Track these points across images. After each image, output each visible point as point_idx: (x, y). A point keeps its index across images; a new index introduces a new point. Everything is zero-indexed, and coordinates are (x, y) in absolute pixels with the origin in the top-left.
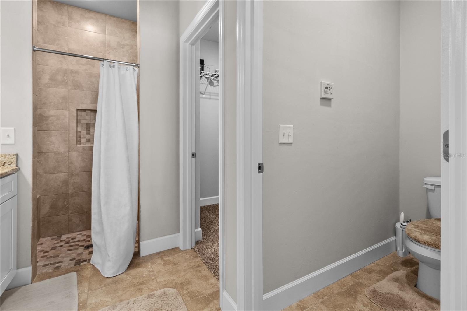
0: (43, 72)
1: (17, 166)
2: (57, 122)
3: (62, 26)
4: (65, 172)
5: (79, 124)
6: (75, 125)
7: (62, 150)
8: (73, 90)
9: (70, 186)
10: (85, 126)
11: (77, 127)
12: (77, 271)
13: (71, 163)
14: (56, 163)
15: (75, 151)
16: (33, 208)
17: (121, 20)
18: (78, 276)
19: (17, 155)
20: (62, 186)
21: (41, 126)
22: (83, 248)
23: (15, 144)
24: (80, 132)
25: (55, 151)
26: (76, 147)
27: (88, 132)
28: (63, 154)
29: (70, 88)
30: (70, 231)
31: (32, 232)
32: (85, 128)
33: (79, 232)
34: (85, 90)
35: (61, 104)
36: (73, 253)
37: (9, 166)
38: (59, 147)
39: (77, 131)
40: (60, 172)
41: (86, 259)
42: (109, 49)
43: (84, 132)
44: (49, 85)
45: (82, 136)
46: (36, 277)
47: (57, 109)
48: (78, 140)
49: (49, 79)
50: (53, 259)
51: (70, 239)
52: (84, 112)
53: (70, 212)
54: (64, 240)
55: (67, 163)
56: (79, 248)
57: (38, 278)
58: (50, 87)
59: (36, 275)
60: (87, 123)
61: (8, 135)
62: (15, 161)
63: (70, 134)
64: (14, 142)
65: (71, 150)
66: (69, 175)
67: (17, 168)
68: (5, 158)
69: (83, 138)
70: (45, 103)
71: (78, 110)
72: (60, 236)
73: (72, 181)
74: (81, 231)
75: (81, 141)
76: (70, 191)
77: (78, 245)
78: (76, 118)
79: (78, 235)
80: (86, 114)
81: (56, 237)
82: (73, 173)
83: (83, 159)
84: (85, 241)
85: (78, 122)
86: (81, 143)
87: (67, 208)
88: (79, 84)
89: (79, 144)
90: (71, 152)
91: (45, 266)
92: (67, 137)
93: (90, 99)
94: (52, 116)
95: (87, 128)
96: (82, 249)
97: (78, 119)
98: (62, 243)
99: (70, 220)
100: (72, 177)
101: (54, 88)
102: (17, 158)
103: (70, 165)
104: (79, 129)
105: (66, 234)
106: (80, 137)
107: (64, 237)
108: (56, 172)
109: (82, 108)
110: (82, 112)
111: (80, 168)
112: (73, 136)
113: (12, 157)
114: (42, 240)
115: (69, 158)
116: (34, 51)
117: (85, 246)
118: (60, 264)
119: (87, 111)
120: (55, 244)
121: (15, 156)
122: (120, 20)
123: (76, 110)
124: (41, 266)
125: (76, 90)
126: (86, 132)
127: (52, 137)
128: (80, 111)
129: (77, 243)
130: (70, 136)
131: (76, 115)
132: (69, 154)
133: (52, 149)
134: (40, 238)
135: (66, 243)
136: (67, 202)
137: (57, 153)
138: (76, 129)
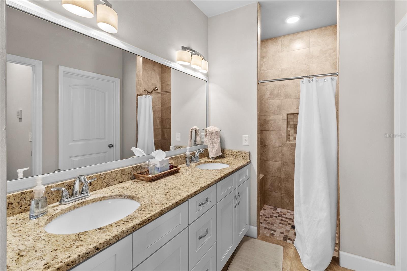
0: (266, 90)
1: (250, 160)
2: (274, 124)
3: (277, 54)
4: (279, 161)
5: (288, 125)
6: (286, 126)
7: (277, 145)
8: (284, 100)
9: (282, 172)
10: (293, 127)
11: (287, 127)
12: (283, 246)
13: (283, 155)
14: (274, 154)
15: (285, 146)
16: (258, 189)
17: (324, 29)
18: (284, 251)
19: (250, 152)
20: (277, 172)
21: (265, 128)
22: (291, 226)
23: (249, 145)
24: (289, 131)
25: (273, 145)
26: (286, 143)
27: (295, 131)
28: (278, 148)
29: (282, 98)
30: (283, 207)
31: (257, 204)
32: (293, 128)
33: (288, 210)
34: (293, 98)
35: (277, 111)
36: (283, 227)
37: (246, 159)
38: (276, 143)
39: (287, 131)
40: (276, 161)
41: (292, 238)
42: (312, 59)
43: (292, 132)
44: (269, 98)
45: (291, 135)
46: (260, 235)
47: (275, 115)
48: (288, 137)
49: (270, 94)
50: (270, 225)
51: (282, 214)
52: (292, 116)
53: (282, 192)
54: (278, 213)
55: (280, 155)
56: (288, 225)
57: (261, 236)
58: (270, 100)
59: (260, 234)
60: (294, 124)
61: (246, 140)
62: (249, 156)
63: (282, 133)
64: (248, 144)
65: (282, 145)
66: (282, 164)
67: (249, 161)
68: (244, 154)
69: (291, 136)
70: (267, 112)
71: (287, 114)
72: (276, 208)
73: (284, 169)
74: (290, 210)
75: (290, 139)
76: (282, 177)
77: (287, 222)
78: (286, 121)
79: (288, 212)
80: (294, 117)
81: (273, 207)
82: (284, 163)
83: (291, 153)
84: (292, 221)
85: (288, 123)
86: (290, 140)
87: (281, 189)
88: (288, 94)
89: (288, 141)
90: (283, 147)
91: (266, 228)
92: (280, 135)
93: (297, 105)
94: (272, 120)
95: (294, 128)
96: (289, 227)
97: (288, 121)
98: (277, 215)
99: (282, 199)
100: (284, 166)
101: (273, 100)
102: (250, 155)
103: (282, 157)
104: (289, 129)
105: (280, 208)
106: (289, 136)
107: (279, 210)
108: (274, 161)
109: (290, 113)
110: (291, 116)
111: (289, 160)
112: (284, 134)
113: (248, 154)
114: (266, 206)
115: (282, 151)
116: (258, 83)
117: (292, 225)
118: (274, 232)
119: (294, 115)
120: (272, 213)
121: (249, 153)
122: (322, 29)
123: (286, 114)
124: (264, 227)
125: (286, 99)
126: (294, 131)
127: (271, 135)
128: (289, 115)
129: (287, 220)
130: (282, 135)
131: (286, 118)
132: (282, 149)
133: (271, 144)
134: (264, 204)
135: (279, 216)
136: (280, 184)
137: (274, 147)
138: (286, 129)
